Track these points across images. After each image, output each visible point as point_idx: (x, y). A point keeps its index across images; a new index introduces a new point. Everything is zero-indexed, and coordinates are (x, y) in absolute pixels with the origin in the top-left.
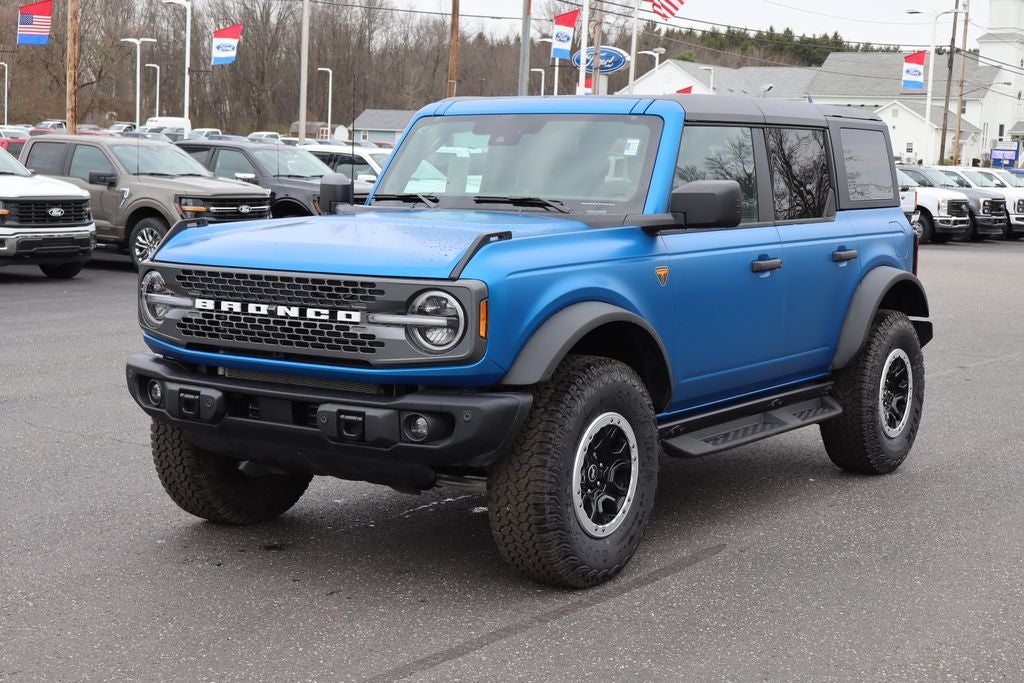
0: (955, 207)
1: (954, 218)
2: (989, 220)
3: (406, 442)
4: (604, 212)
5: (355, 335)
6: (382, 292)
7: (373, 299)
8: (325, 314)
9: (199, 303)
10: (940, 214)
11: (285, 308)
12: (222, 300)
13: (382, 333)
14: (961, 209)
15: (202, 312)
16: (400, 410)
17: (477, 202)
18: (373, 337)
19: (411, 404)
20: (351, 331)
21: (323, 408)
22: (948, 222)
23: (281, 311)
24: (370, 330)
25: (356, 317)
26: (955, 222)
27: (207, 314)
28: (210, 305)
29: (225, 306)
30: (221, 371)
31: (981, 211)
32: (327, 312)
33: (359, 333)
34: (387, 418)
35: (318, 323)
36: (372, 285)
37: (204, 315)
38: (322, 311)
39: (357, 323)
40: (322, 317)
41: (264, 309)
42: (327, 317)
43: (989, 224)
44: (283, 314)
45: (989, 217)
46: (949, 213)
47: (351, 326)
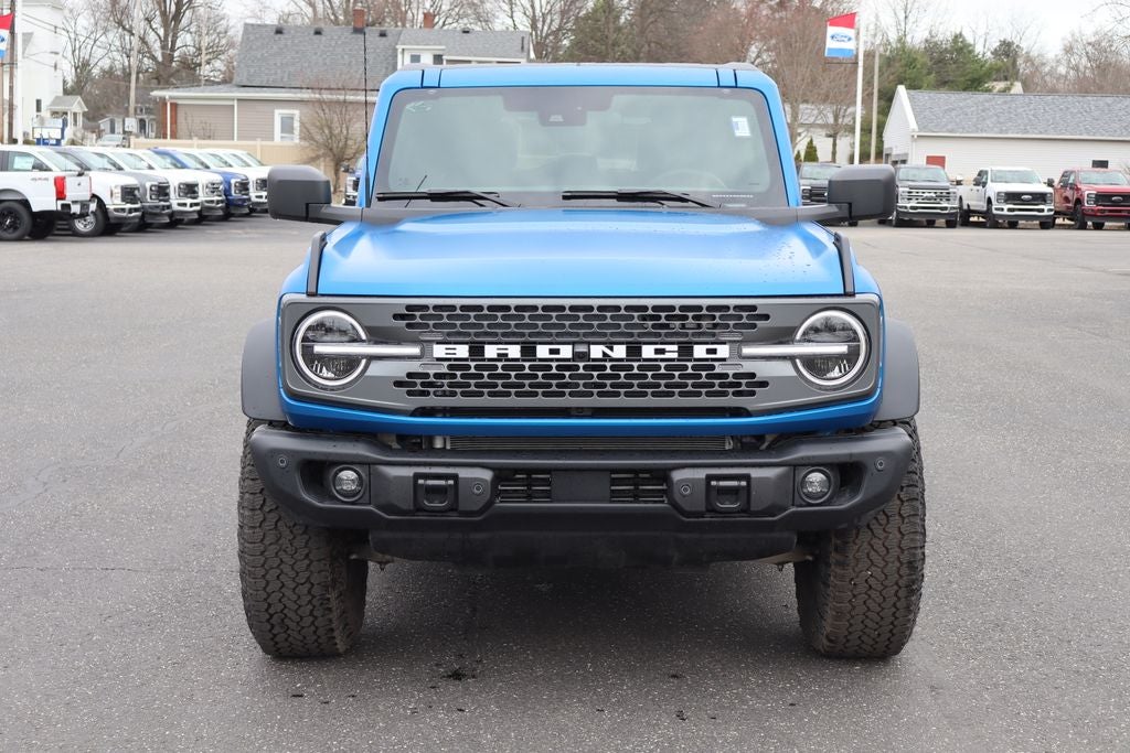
0: (129, 193)
1: (129, 206)
2: (157, 207)
3: (801, 506)
4: (743, 205)
5: (725, 376)
6: (766, 317)
7: (754, 326)
8: (672, 351)
9: (439, 351)
10: (114, 203)
11: (602, 348)
12: (484, 343)
13: (764, 370)
14: (135, 196)
15: (446, 364)
16: (795, 466)
17: (565, 198)
18: (753, 375)
19: (808, 458)
20: (717, 371)
21: (677, 476)
22: (123, 210)
23: (597, 351)
24: (747, 367)
25: (723, 351)
26: (131, 211)
27: (456, 365)
28: (462, 351)
29: (491, 351)
30: (438, 444)
31: (148, 197)
32: (675, 348)
33: (731, 372)
34: (780, 478)
35: (663, 364)
36: (754, 308)
37: (450, 367)
38: (668, 347)
39: (724, 360)
40: (667, 356)
41: (566, 351)
42: (675, 355)
43: (158, 211)
44: (600, 356)
45: (157, 203)
46: (123, 200)
47: (716, 364)
